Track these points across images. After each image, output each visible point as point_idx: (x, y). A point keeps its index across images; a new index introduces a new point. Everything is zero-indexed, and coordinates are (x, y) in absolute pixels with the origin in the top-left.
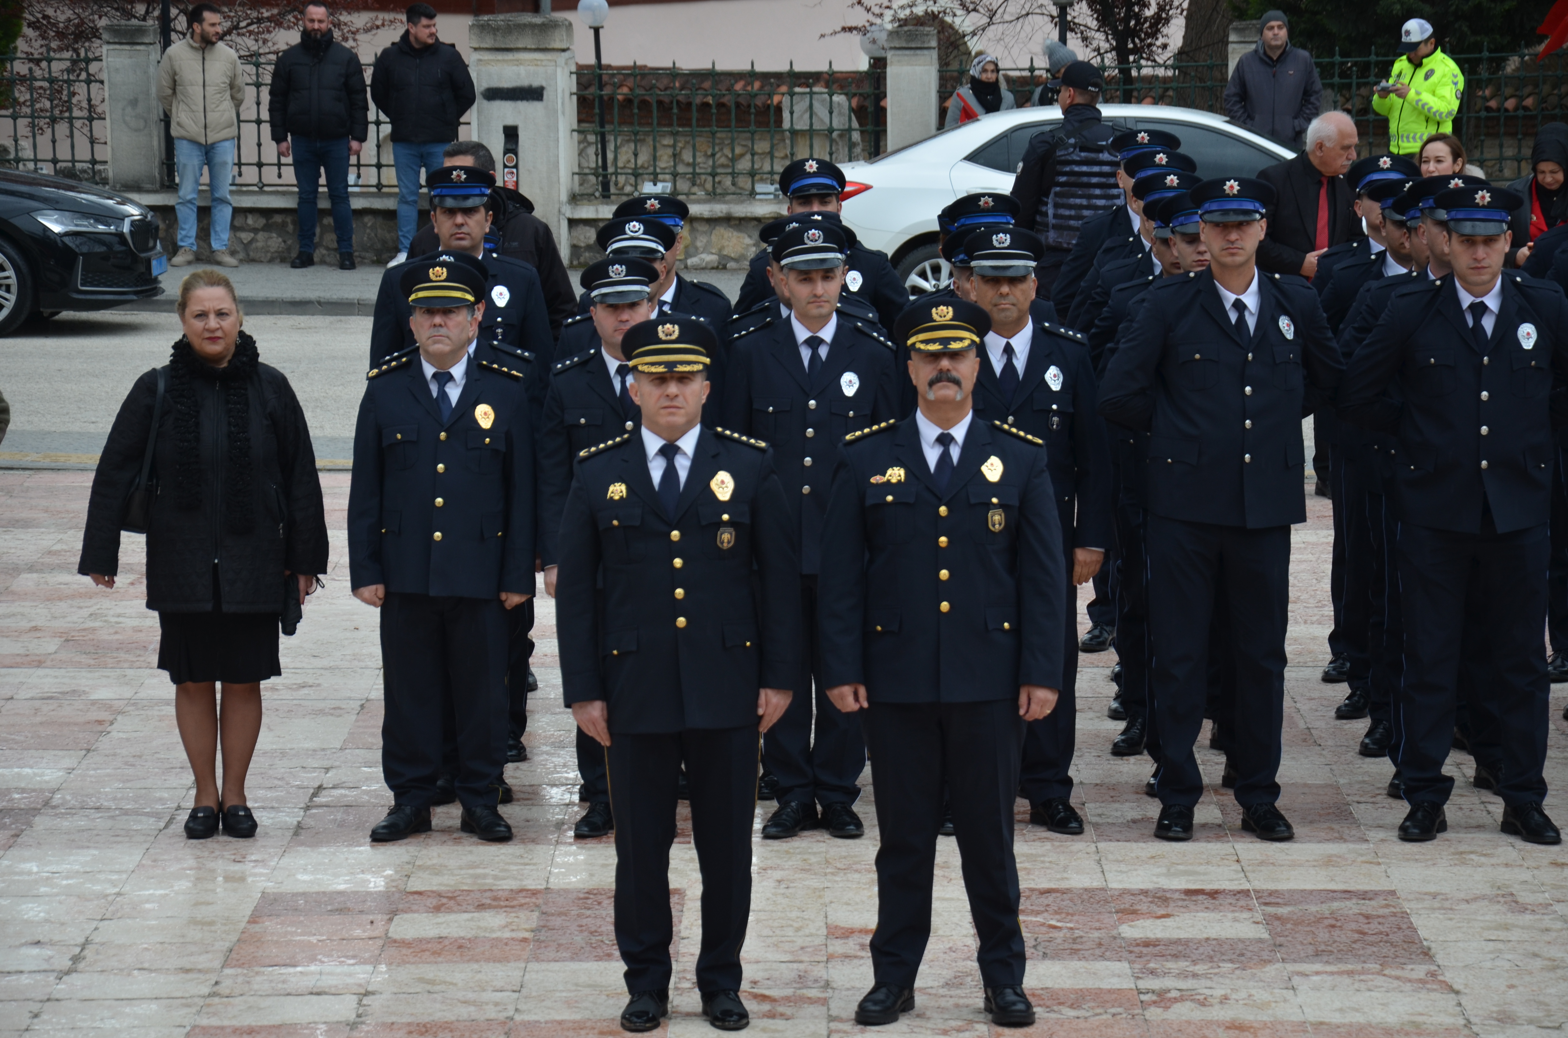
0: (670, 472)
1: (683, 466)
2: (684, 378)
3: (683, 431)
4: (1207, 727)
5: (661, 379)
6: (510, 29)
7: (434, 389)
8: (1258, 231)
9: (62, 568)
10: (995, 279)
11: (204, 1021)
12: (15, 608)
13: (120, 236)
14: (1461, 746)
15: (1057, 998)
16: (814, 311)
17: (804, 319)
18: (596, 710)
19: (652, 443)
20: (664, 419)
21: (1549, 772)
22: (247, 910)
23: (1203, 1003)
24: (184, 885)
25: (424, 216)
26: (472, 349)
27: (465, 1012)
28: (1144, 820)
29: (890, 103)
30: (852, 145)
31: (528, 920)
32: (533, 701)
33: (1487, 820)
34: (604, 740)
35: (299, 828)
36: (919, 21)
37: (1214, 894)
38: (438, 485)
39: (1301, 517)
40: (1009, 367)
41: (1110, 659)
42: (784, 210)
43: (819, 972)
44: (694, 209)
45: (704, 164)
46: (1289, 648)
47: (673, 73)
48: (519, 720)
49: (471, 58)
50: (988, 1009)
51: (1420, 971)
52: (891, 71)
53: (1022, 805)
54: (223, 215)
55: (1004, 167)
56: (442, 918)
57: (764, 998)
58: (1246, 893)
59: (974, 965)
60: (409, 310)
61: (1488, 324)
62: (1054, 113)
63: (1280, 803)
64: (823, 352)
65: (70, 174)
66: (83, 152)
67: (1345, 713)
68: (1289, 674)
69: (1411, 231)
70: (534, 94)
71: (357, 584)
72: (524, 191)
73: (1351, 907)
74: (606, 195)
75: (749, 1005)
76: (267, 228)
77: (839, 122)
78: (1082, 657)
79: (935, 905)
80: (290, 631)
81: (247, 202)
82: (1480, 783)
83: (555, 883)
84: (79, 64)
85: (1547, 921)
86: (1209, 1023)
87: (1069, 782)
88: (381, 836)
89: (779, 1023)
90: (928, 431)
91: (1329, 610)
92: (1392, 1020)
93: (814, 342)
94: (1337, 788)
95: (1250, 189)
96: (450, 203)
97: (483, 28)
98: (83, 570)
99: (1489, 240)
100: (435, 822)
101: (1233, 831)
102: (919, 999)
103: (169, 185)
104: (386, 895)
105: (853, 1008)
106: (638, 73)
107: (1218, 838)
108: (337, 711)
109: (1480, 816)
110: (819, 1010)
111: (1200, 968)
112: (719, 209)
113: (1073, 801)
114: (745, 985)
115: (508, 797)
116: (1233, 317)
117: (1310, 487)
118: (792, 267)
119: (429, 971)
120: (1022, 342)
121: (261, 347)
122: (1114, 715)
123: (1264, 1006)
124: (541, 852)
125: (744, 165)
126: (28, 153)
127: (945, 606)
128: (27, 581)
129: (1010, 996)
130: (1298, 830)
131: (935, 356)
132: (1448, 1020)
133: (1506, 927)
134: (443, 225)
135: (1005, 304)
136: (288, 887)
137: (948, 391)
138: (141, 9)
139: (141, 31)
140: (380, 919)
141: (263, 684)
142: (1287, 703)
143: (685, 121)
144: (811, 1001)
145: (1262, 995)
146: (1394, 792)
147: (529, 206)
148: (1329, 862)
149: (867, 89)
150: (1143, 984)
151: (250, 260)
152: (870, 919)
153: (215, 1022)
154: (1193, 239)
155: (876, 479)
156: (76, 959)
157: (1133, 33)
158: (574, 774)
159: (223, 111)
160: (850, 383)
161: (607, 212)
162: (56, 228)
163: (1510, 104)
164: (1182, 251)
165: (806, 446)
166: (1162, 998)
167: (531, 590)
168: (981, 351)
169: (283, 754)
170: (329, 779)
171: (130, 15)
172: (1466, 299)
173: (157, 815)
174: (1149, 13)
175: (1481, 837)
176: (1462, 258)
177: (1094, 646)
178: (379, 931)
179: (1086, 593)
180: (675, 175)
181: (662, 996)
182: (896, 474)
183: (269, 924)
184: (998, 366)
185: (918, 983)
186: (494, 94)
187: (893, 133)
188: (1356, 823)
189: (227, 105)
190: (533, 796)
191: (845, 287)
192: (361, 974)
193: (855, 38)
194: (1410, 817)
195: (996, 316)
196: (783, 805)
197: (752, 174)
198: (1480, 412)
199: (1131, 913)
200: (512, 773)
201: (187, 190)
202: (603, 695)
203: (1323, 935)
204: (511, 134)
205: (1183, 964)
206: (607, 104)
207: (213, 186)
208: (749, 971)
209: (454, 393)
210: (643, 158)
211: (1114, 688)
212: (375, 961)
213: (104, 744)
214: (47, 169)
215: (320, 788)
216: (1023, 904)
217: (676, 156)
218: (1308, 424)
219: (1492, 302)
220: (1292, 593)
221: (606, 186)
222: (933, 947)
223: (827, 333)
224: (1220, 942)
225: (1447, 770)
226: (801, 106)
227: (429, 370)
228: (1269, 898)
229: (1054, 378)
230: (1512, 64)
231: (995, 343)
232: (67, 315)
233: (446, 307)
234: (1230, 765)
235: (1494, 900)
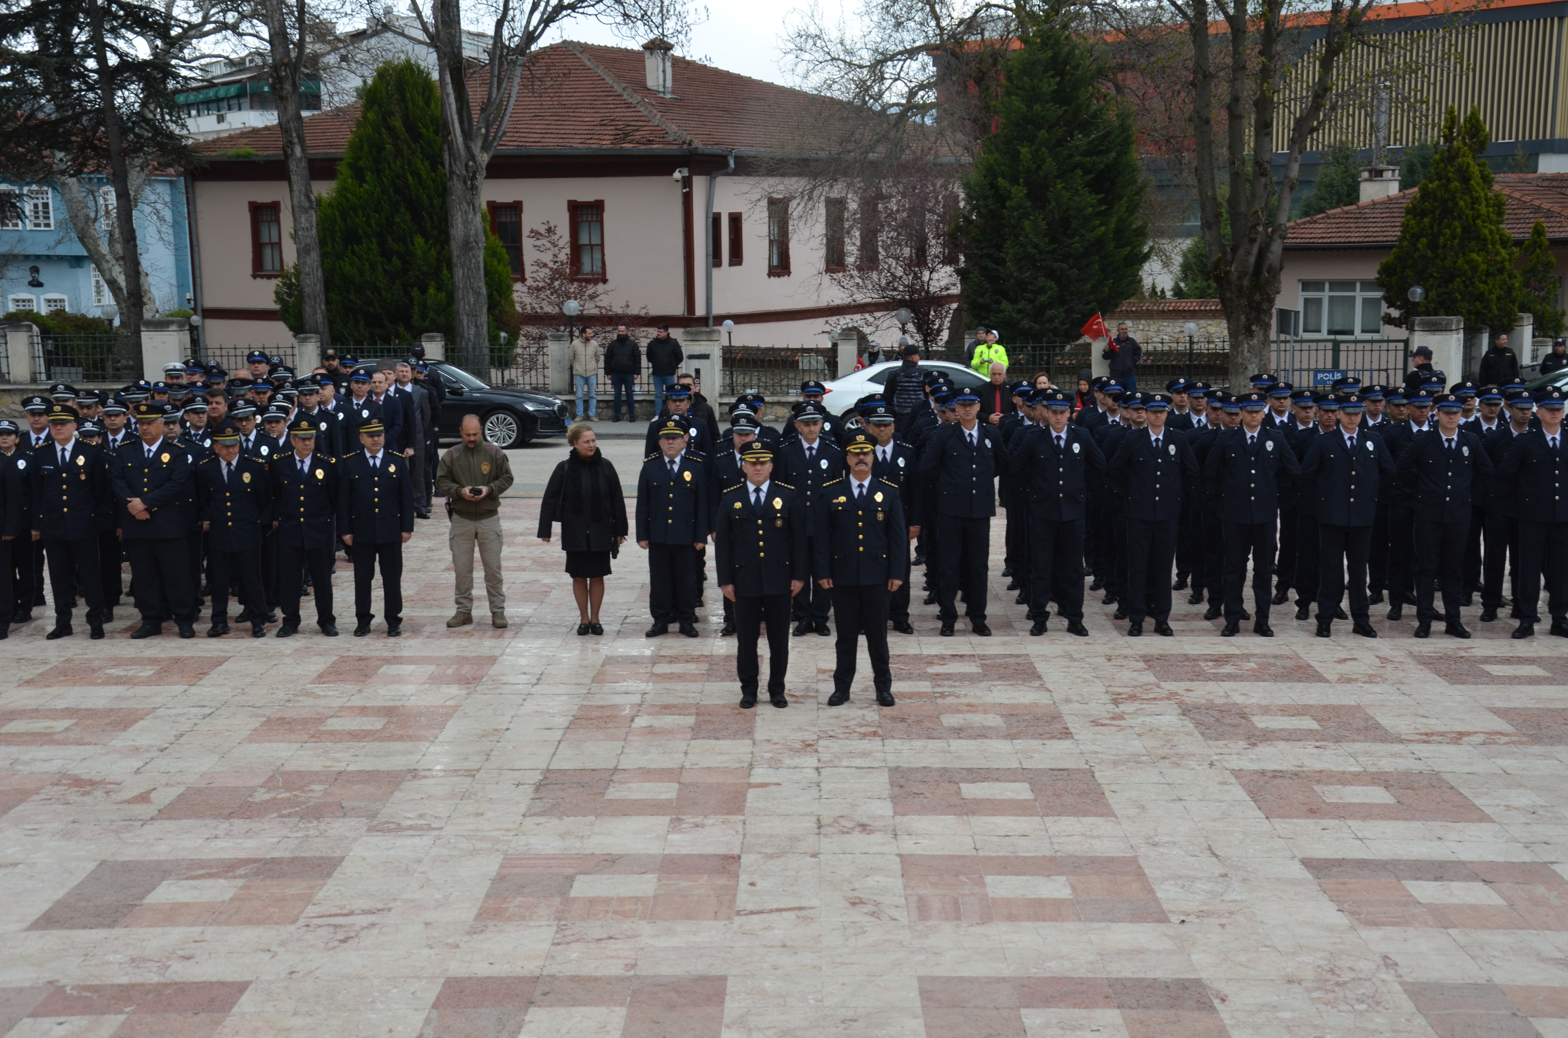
0: (758, 498)
1: (763, 496)
2: (763, 463)
3: (763, 483)
4: (960, 593)
5: (754, 464)
6: (697, 333)
7: (669, 467)
8: (977, 407)
9: (532, 534)
10: (879, 425)
11: (585, 703)
12: (515, 549)
13: (554, 411)
14: (1053, 600)
15: (903, 695)
16: (811, 437)
17: (807, 440)
18: (730, 588)
19: (751, 487)
20: (756, 479)
21: (1084, 610)
22: (600, 662)
23: (958, 697)
24: (577, 652)
25: (665, 402)
26: (683, 452)
27: (681, 701)
28: (937, 628)
29: (839, 360)
30: (825, 375)
31: (704, 667)
32: (706, 584)
33: (1062, 627)
34: (733, 599)
35: (619, 632)
36: (850, 329)
37: (962, 656)
38: (670, 502)
39: (994, 515)
40: (884, 458)
41: (923, 568)
42: (801, 399)
43: (814, 686)
44: (767, 399)
45: (770, 382)
46: (990, 564)
47: (758, 349)
48: (701, 591)
49: (682, 343)
50: (878, 700)
51: (1037, 683)
52: (840, 348)
53: (890, 623)
54: (593, 403)
55: (881, 383)
56: (673, 665)
57: (793, 696)
58: (973, 656)
59: (873, 683)
60: (659, 437)
61: (1062, 443)
62: (899, 364)
63: (987, 622)
64: (814, 452)
65: (536, 389)
66: (541, 381)
67: (1011, 588)
68: (990, 573)
69: (1034, 409)
70: (706, 357)
71: (639, 539)
72: (702, 393)
73: (1012, 660)
74: (733, 394)
75: (788, 698)
76: (607, 407)
77: (820, 367)
78: (913, 567)
79: (858, 661)
80: (615, 557)
81: (600, 398)
82: (1060, 614)
83: (714, 653)
84: (540, 349)
85: (1083, 665)
86: (960, 704)
87: (908, 615)
88: (649, 635)
89: (799, 705)
90: (855, 483)
91: (1004, 550)
92: (1027, 702)
93: (811, 449)
94: (1007, 616)
95: (974, 391)
96: (674, 397)
97: (687, 333)
98: (539, 536)
99: (1062, 412)
100: (669, 629)
101: (969, 632)
102: (852, 696)
103: (571, 392)
104: (652, 657)
105: (826, 700)
106: (745, 349)
107: (964, 635)
108: (632, 588)
109: (1060, 626)
110: (814, 700)
111: (957, 684)
112: (775, 399)
113: (909, 622)
114: (786, 691)
115: (697, 620)
116: (968, 439)
117: (997, 503)
118: (802, 421)
119: (668, 685)
120: (889, 448)
121: (602, 451)
122: (925, 589)
123: (980, 698)
124: (710, 641)
125: (785, 382)
126: (521, 382)
127: (861, 549)
128: (519, 539)
129: (886, 695)
130: (993, 632)
131: (858, 454)
132: (1047, 702)
133: (1068, 667)
134: (672, 406)
135: (883, 434)
136: (615, 654)
137: (862, 467)
138: (562, 328)
139: (562, 336)
140: (649, 666)
141: (605, 577)
142: (989, 584)
143: (762, 366)
144: (811, 697)
145: (979, 693)
146: (1028, 617)
147: (705, 400)
148: (1004, 644)
149: (831, 354)
150: (936, 690)
151: (601, 419)
152: (834, 666)
153: (589, 703)
154: (953, 410)
155: (835, 501)
156: (538, 679)
157: (929, 334)
158: (722, 612)
159: (592, 364)
160: (824, 464)
161: (733, 400)
162: (531, 409)
163: (1067, 362)
164: (949, 414)
165: (808, 488)
166: (943, 695)
167: (706, 542)
168: (874, 452)
169: (613, 604)
170: (630, 613)
171: (558, 330)
172: (1054, 434)
173: (567, 626)
174: (936, 327)
175: (1059, 634)
176: (1052, 419)
177: (917, 563)
178: (649, 670)
179: (914, 543)
180: (759, 386)
181: (755, 695)
182: (843, 499)
183: (608, 667)
184: (880, 458)
185: (851, 690)
186: (691, 357)
187: (840, 373)
188: (1014, 629)
189: (594, 362)
190: (705, 620)
191: (823, 428)
192: (643, 686)
193: (826, 335)
194: (1034, 627)
195: (880, 439)
196: (800, 623)
197: (788, 386)
198: (1060, 476)
199: (931, 663)
200: (698, 611)
201: (580, 394)
202: (732, 582)
203: (1002, 671)
204: (698, 371)
205: (950, 682)
206: (733, 360)
207: (589, 392)
208: (787, 686)
209: (676, 468)
210: (747, 380)
211: (925, 579)
212: (648, 682)
213: (548, 600)
214: (528, 387)
215: (627, 617)
216: (891, 660)
217: (759, 379)
218: (997, 480)
219: (1063, 435)
220: (991, 543)
221: (733, 391)
222: (857, 677)
223: (816, 445)
224: (964, 674)
225: (1048, 609)
226: (806, 360)
227: (667, 459)
228: (982, 657)
229: (901, 462)
230: (1068, 348)
231: (879, 449)
232: (534, 440)
233: (673, 437)
234: (968, 608)
235: (1064, 657)
